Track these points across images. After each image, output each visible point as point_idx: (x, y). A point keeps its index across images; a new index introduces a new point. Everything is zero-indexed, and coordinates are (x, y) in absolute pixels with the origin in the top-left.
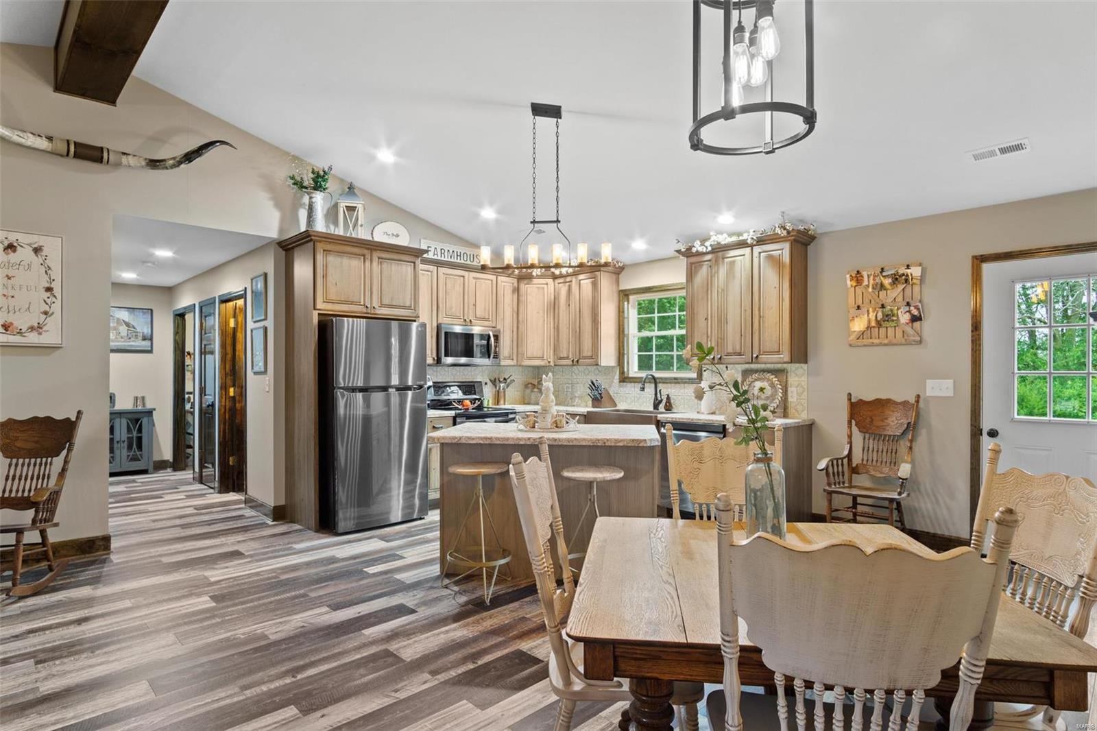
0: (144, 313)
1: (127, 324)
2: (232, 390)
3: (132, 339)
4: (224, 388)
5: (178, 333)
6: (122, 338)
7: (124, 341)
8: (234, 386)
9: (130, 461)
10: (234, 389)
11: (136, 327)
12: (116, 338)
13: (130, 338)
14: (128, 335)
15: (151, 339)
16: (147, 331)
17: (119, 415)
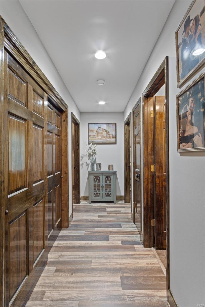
0: (113, 125)
1: (106, 131)
2: (152, 167)
3: (108, 138)
4: (147, 165)
5: (126, 133)
6: (104, 137)
7: (105, 139)
8: (154, 163)
9: (106, 196)
10: (154, 166)
11: (110, 132)
12: (102, 138)
13: (107, 137)
14: (106, 136)
15: (116, 138)
16: (114, 133)
17: (102, 174)
